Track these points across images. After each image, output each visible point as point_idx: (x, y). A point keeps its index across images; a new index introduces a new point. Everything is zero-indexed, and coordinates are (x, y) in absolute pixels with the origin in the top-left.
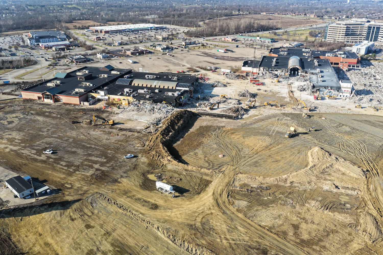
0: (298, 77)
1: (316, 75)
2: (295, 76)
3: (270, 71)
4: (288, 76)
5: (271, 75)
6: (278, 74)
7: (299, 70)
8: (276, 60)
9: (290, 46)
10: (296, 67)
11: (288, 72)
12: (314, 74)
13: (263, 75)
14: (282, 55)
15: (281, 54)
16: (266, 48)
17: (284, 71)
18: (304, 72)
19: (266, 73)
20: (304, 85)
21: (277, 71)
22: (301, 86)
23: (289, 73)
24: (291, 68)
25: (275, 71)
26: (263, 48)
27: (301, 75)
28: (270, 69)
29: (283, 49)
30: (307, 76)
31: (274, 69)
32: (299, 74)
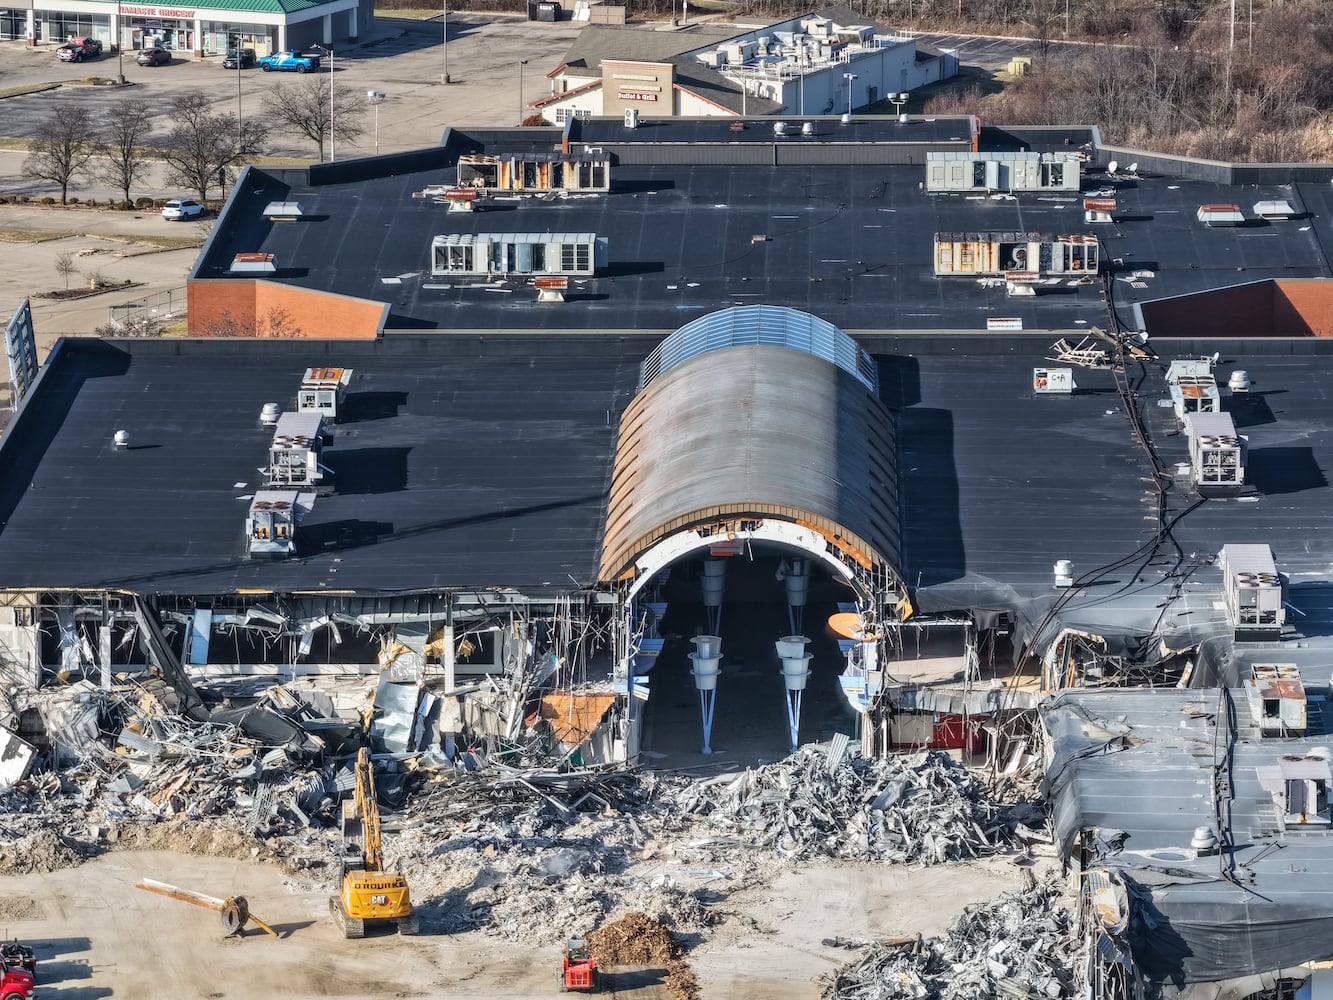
0: (837, 749)
1: (1213, 676)
2: (780, 749)
3: (203, 673)
4: (618, 753)
5: (232, 753)
6: (397, 727)
7: (842, 597)
8: (352, 407)
9: (694, 107)
10: (770, 531)
11: (597, 660)
12: (1165, 675)
13: (48, 756)
14: (476, 301)
15: (456, 289)
16: (156, 176)
17: (516, 643)
18: (946, 643)
19: (110, 722)
20: (975, 929)
21: (360, 649)
22: (907, 949)
23: (625, 684)
24: (654, 561)
25: (323, 650)
26: (96, 170)
27: (893, 705)
28: (202, 622)
29: (508, 179)
30: (1023, 723)
31: (296, 607)
32: (857, 687)
